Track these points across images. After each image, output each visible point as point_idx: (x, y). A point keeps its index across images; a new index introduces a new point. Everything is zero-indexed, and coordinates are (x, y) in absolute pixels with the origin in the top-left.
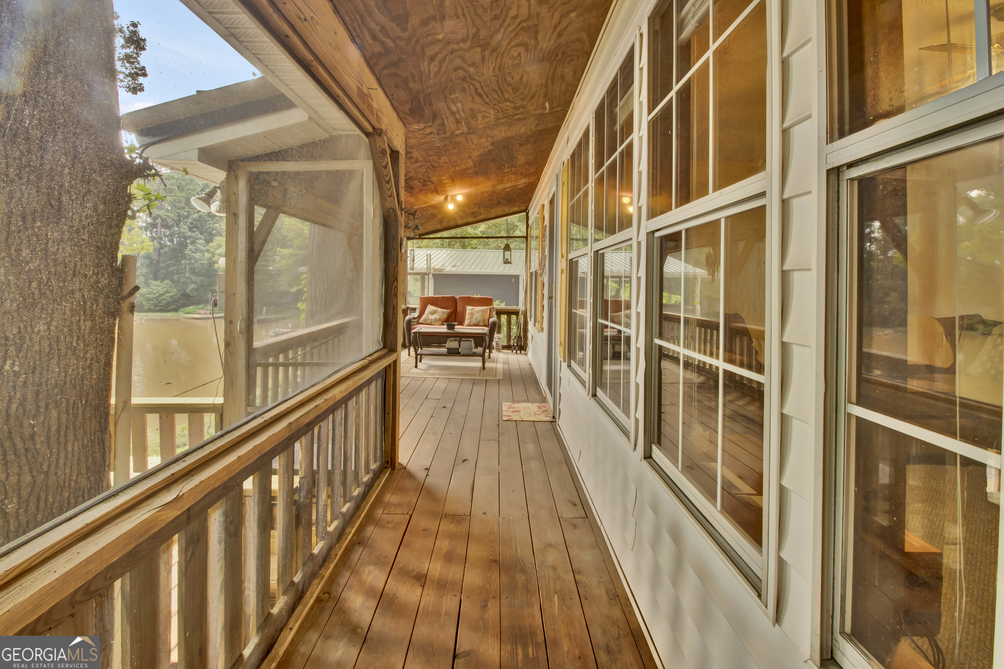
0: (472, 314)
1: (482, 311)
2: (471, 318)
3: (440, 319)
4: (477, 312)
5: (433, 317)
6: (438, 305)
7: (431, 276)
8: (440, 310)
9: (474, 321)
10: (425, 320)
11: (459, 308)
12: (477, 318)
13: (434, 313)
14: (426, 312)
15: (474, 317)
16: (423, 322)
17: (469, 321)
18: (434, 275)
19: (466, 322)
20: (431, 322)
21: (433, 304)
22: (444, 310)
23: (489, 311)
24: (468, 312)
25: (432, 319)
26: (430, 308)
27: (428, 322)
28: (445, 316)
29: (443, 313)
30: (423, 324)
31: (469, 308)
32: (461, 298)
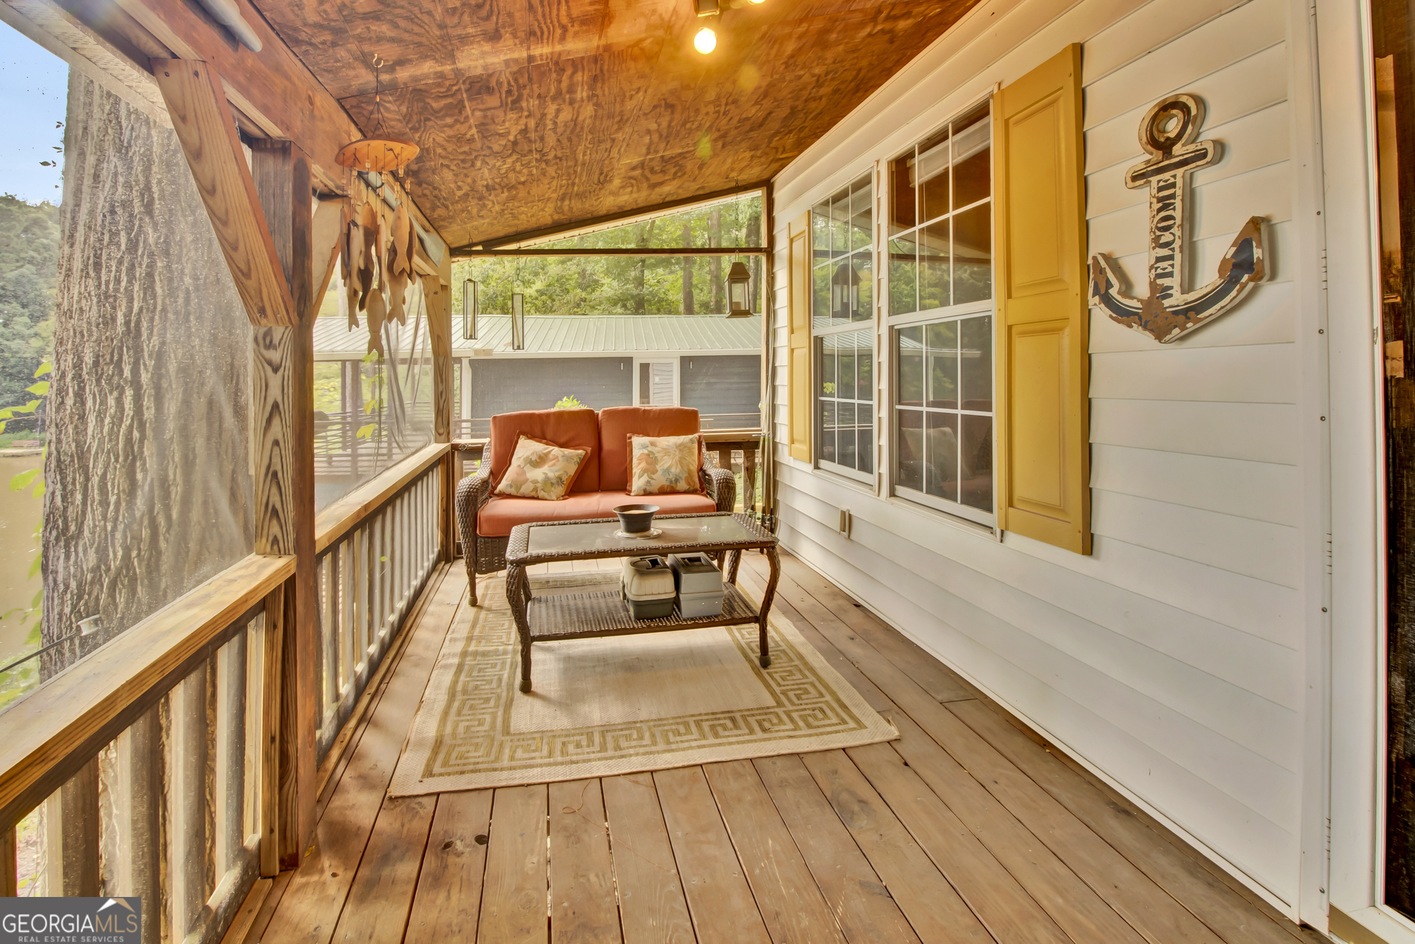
0: (651, 460)
1: (680, 447)
2: (650, 470)
3: (560, 478)
4: (666, 451)
5: (538, 474)
6: (549, 434)
7: (465, 363)
8: (556, 450)
9: (660, 480)
10: (517, 484)
11: (608, 443)
12: (668, 470)
13: (539, 461)
14: (515, 462)
15: (661, 467)
16: (513, 491)
17: (645, 478)
18: (473, 363)
19: (637, 483)
20: (535, 489)
21: (532, 436)
22: (567, 451)
23: (696, 445)
24: (637, 452)
25: (535, 482)
26: (526, 448)
27: (525, 489)
28: (572, 469)
29: (568, 459)
30: (510, 496)
31: (639, 443)
32: (611, 414)
